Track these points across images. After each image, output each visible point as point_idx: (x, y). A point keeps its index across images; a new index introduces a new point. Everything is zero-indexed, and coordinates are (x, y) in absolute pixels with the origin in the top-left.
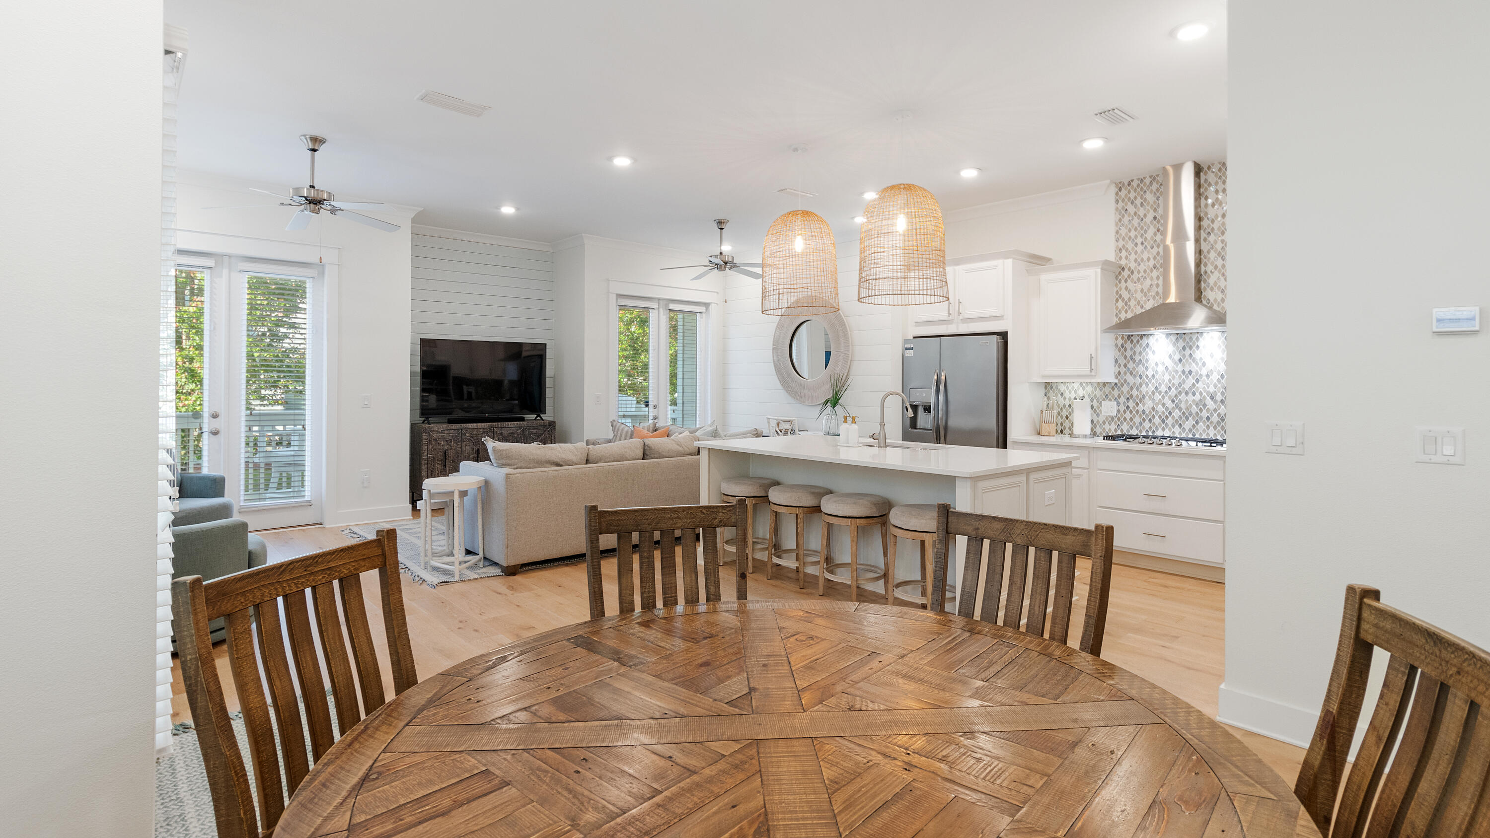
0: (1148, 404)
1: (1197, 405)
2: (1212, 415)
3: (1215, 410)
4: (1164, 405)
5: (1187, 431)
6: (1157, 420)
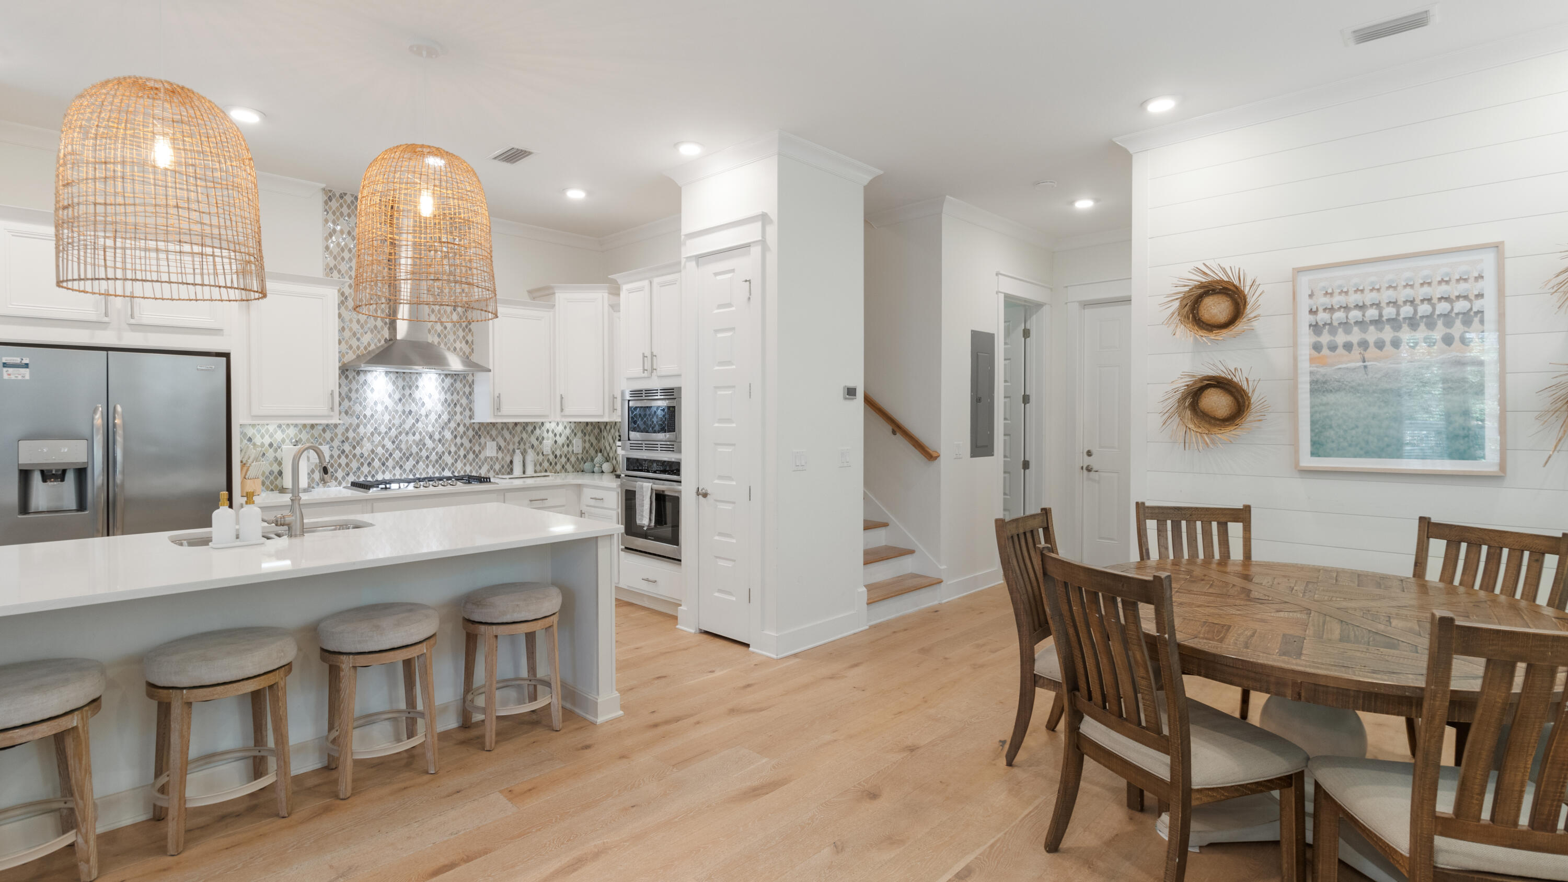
1: (417, 445)
2: (431, 453)
3: (434, 449)
4: (383, 446)
5: (408, 471)
6: (376, 463)
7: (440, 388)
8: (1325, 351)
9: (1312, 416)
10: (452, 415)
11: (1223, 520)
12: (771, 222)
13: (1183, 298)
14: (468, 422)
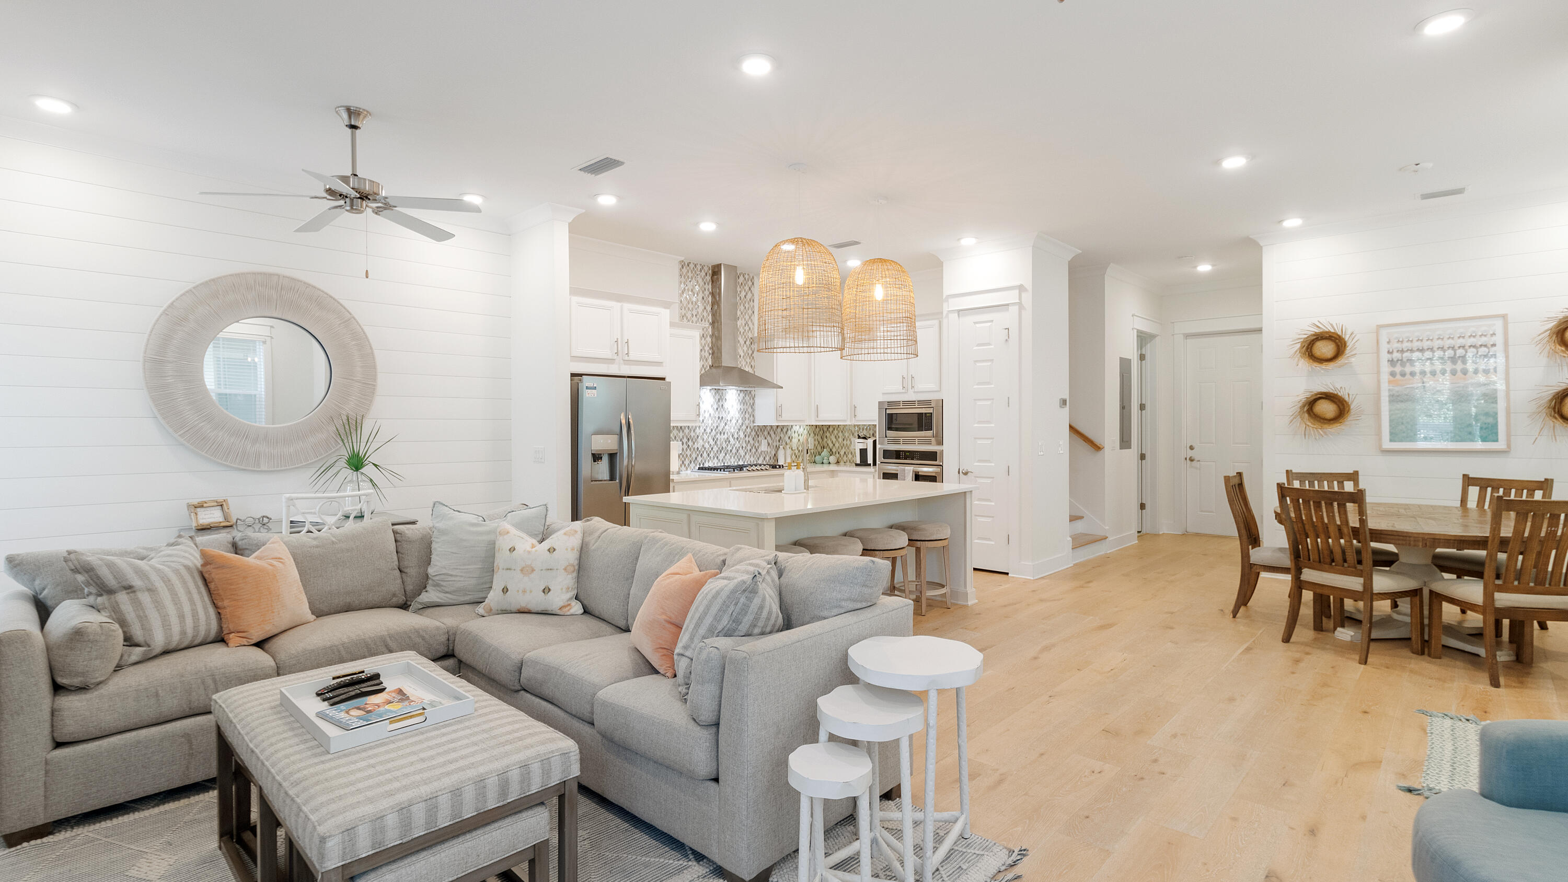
0: (701, 442)
1: (726, 442)
2: (733, 448)
3: (734, 445)
4: (709, 442)
6: (705, 455)
7: (737, 401)
8: (1398, 377)
9: (1390, 417)
10: (744, 419)
11: (1341, 480)
12: (1026, 290)
13: (1302, 342)
14: (752, 425)
